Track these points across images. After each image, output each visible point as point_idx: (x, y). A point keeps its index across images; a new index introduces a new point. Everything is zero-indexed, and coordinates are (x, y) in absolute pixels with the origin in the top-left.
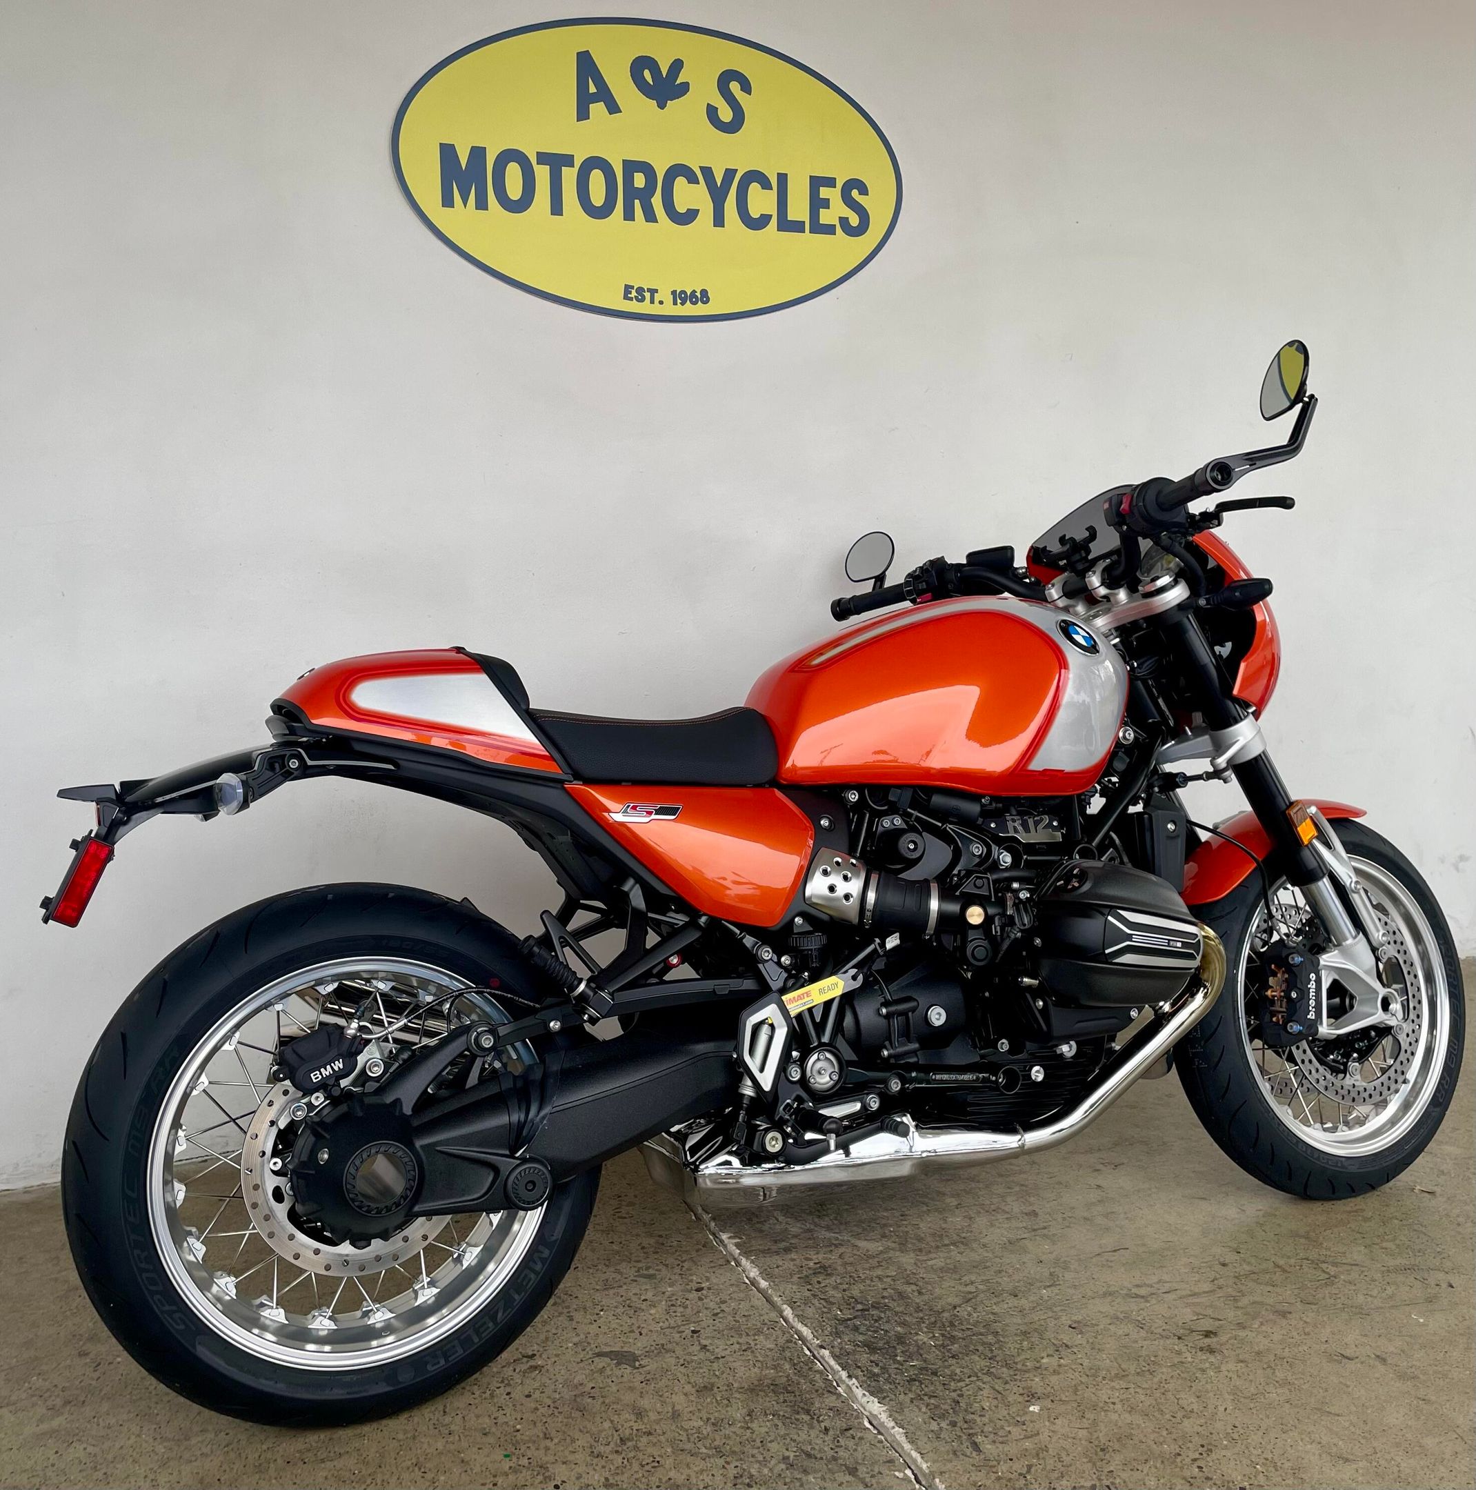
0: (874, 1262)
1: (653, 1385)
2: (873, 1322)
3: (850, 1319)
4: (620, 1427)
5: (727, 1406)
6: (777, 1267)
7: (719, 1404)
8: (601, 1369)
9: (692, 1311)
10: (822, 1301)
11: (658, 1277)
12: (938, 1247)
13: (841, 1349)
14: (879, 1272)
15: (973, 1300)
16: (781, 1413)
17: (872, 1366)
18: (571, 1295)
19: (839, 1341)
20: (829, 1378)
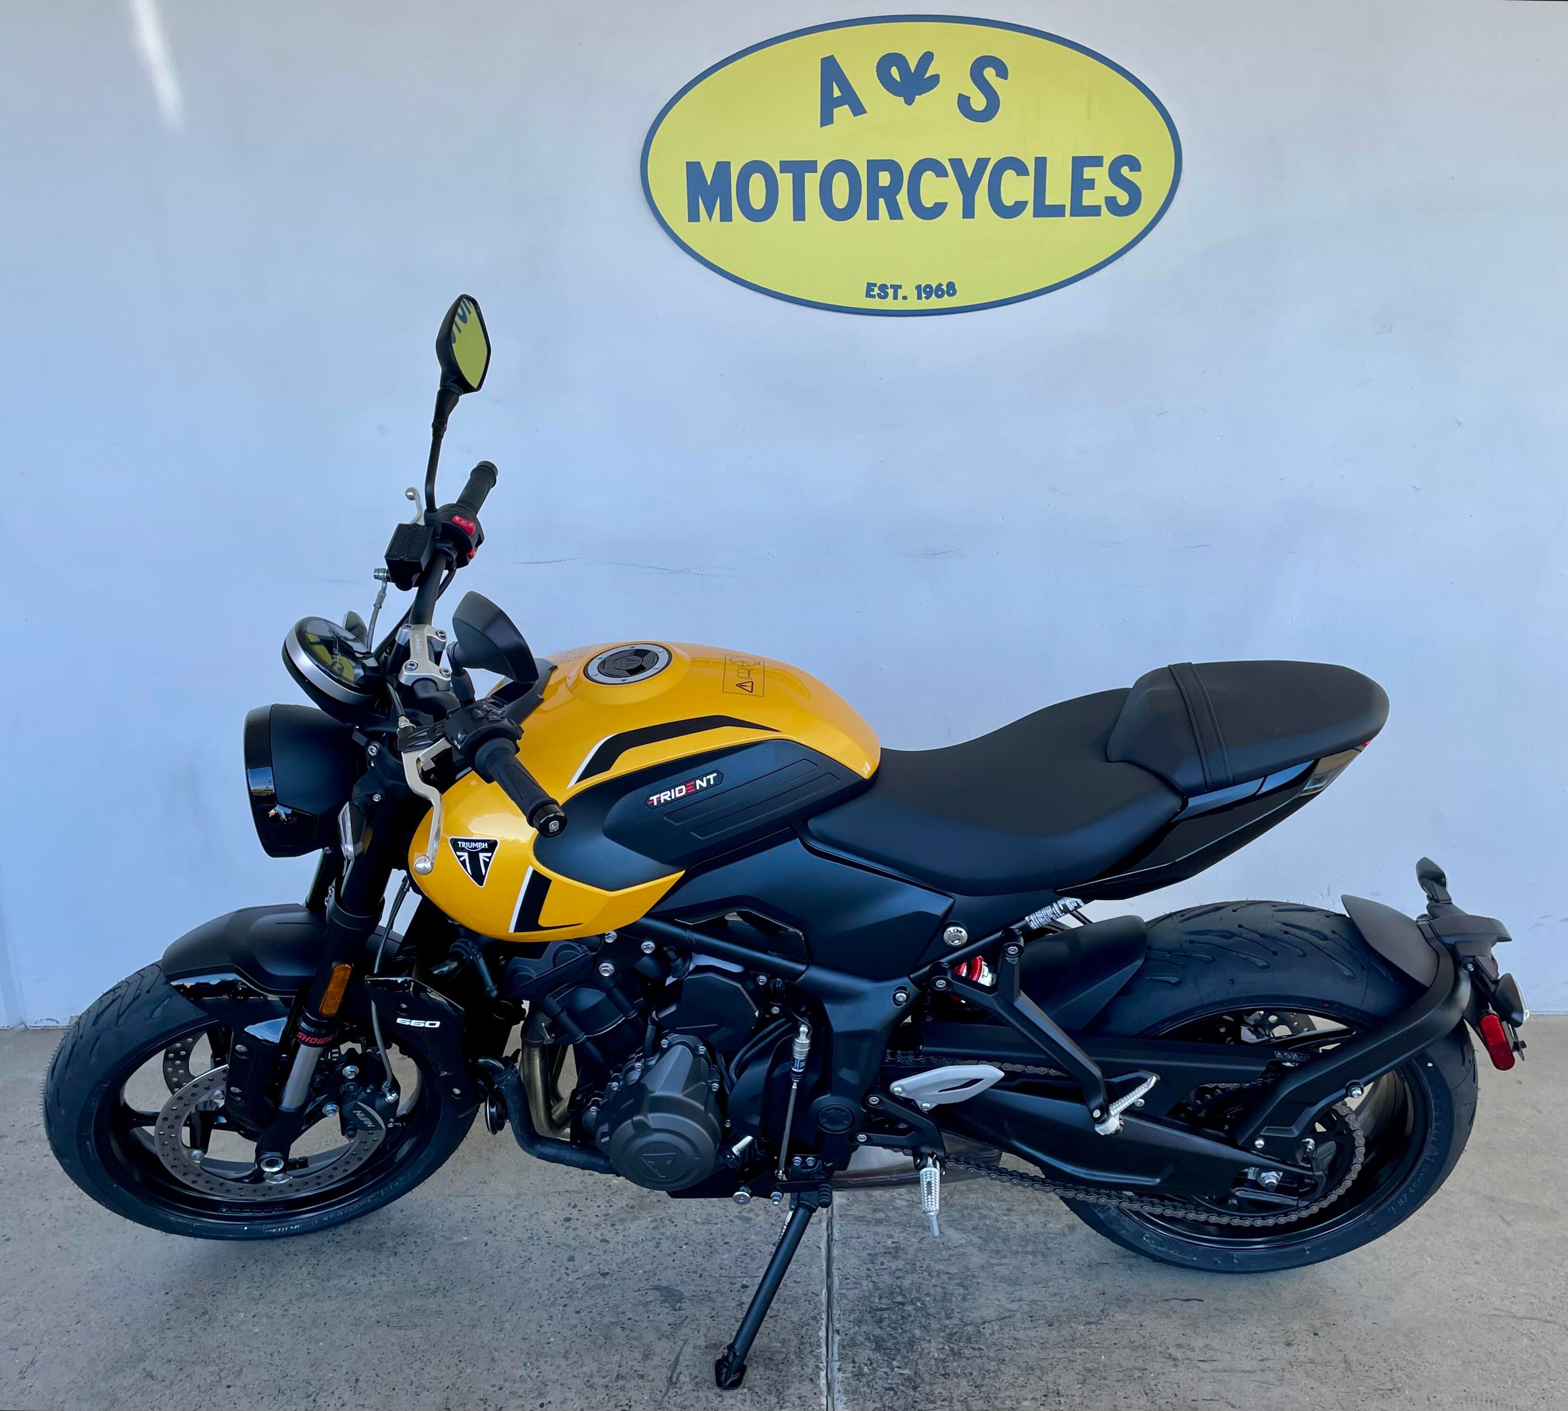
2: (899, 1317)
3: (881, 1310)
4: (624, 1363)
6: (858, 1238)
8: (647, 1302)
10: (871, 1285)
11: (753, 1221)
12: (1017, 1253)
13: (852, 1339)
14: (942, 1267)
15: (1007, 1320)
16: (757, 1390)
17: (866, 1365)
18: (673, 1222)
19: (857, 1329)
20: (821, 1365)
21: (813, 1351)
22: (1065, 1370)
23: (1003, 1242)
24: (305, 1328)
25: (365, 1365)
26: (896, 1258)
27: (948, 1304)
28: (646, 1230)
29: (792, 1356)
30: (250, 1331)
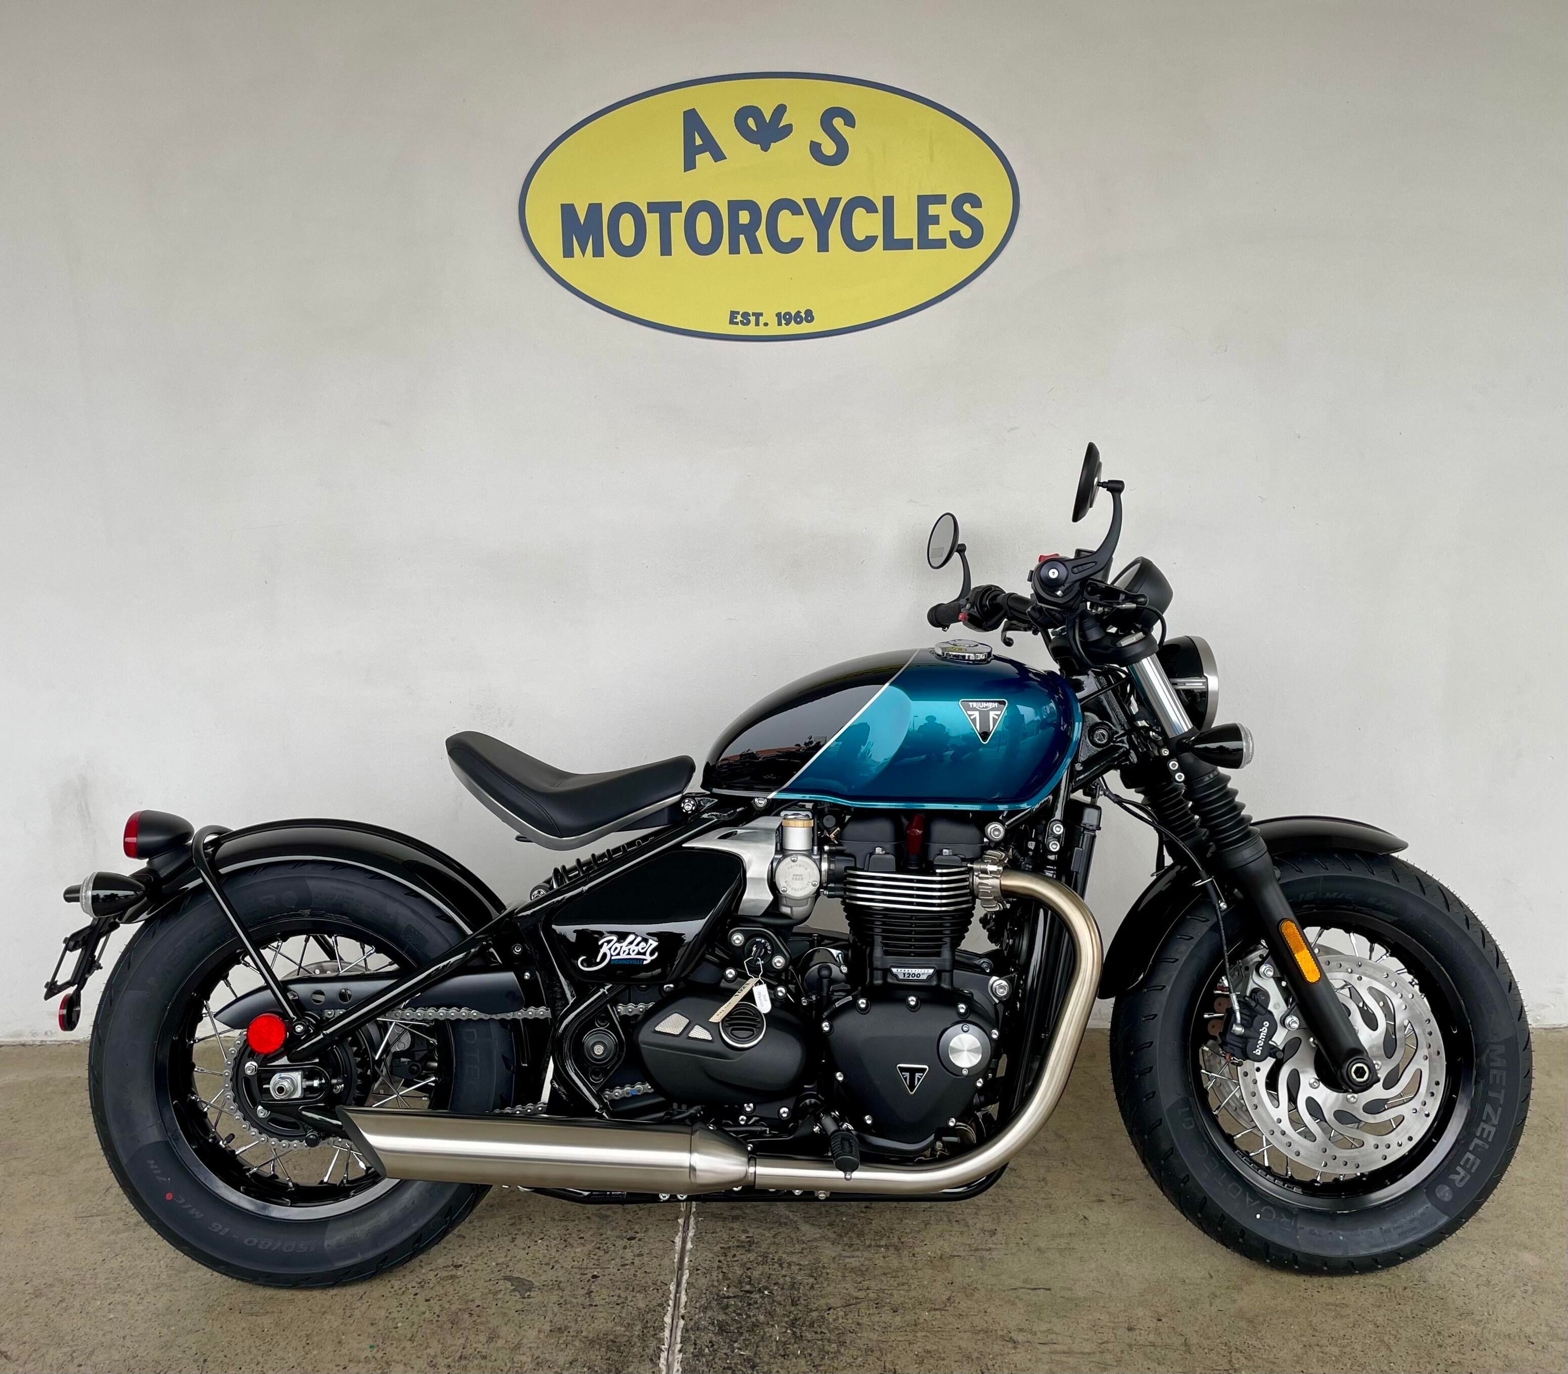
0: (798, 1247)
1: (523, 1316)
2: (745, 1304)
3: (729, 1297)
4: (469, 1344)
5: (562, 1350)
6: (713, 1233)
7: (557, 1346)
8: (497, 1290)
9: (611, 1255)
10: (721, 1275)
11: (610, 1219)
12: (869, 1246)
13: (695, 1324)
14: (794, 1259)
15: (853, 1306)
16: (596, 1369)
17: (707, 1347)
18: (530, 1219)
19: (702, 1315)
20: (663, 1347)
21: (655, 1334)
22: (903, 1352)
23: (858, 1236)
24: (159, 1315)
25: (214, 1347)
26: (749, 1251)
27: (796, 1293)
28: (504, 1227)
29: (635, 1339)
30: (104, 1316)
